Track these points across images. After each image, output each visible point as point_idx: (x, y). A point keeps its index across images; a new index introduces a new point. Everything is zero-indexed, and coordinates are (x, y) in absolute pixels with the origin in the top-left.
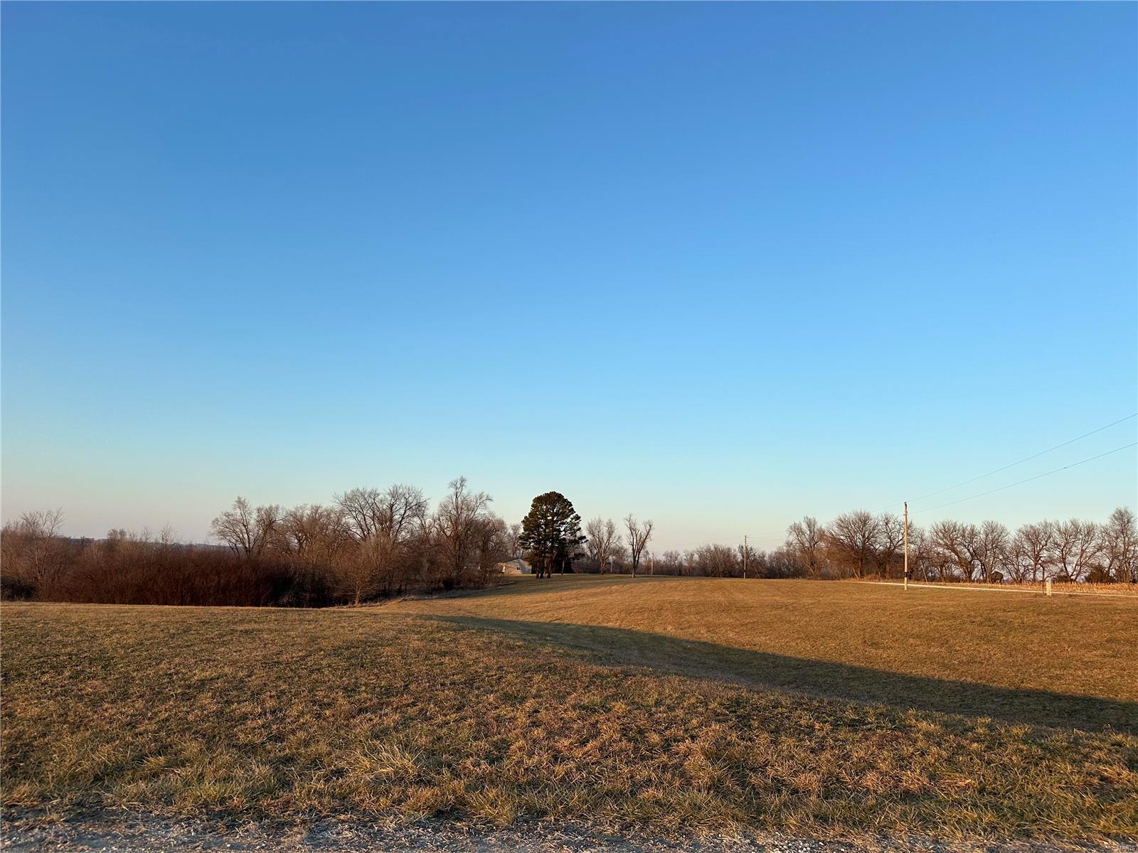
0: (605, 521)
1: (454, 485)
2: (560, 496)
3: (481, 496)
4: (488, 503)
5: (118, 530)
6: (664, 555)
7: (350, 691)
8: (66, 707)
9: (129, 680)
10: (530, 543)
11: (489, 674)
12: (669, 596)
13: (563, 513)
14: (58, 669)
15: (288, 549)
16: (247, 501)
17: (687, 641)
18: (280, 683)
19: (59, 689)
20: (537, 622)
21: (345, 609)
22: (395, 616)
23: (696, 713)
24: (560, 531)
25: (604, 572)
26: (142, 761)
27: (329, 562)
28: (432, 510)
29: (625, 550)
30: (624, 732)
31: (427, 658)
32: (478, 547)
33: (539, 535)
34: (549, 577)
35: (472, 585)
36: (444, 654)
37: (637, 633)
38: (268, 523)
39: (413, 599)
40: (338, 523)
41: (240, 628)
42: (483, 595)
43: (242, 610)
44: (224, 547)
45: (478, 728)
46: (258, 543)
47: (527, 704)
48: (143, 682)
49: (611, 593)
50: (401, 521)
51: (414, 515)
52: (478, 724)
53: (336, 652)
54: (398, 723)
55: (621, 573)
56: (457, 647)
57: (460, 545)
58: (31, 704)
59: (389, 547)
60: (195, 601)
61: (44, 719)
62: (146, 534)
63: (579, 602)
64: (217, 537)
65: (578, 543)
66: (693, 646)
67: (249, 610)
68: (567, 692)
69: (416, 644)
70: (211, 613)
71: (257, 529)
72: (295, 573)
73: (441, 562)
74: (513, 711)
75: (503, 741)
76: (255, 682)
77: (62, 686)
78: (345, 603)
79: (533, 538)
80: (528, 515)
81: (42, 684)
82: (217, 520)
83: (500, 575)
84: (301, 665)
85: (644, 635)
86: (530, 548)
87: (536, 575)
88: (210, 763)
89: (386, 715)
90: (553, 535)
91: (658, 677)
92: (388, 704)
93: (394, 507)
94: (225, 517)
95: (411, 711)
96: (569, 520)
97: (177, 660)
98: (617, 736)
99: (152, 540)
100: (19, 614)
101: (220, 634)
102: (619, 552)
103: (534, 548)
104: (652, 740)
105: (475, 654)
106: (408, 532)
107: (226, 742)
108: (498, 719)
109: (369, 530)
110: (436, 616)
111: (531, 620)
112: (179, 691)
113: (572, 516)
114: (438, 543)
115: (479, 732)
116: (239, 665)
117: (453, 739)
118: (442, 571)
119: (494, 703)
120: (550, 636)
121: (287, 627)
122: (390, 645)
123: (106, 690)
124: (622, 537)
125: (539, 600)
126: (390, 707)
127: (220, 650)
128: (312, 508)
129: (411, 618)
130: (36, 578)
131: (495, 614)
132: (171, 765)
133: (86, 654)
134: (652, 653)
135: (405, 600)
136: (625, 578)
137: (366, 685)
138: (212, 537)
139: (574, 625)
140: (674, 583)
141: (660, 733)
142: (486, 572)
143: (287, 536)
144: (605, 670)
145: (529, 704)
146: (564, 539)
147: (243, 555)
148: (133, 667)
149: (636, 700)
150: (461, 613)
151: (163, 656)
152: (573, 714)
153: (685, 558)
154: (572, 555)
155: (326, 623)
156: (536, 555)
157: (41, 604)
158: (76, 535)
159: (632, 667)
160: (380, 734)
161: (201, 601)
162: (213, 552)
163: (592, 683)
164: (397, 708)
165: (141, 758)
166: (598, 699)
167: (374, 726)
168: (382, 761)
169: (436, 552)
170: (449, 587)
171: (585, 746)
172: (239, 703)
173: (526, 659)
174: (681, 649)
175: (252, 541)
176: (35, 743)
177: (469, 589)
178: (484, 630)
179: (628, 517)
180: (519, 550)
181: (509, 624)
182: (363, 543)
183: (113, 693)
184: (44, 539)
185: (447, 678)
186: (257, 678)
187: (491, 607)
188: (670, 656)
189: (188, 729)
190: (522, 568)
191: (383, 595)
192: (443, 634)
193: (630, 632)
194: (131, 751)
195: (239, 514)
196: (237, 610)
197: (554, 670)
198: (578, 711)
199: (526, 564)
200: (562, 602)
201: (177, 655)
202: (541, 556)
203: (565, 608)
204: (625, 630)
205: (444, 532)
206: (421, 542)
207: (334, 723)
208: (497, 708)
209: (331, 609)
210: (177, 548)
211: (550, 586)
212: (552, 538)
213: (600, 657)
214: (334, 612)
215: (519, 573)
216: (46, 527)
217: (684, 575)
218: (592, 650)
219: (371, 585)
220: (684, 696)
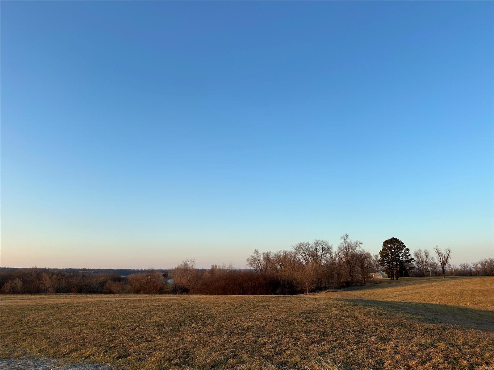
0: (423, 250)
1: (343, 238)
2: (397, 240)
3: (357, 242)
4: (361, 245)
5: (214, 265)
6: (460, 266)
7: (307, 333)
8: (200, 337)
9: (221, 326)
10: (385, 263)
11: (371, 327)
12: (466, 287)
13: (399, 248)
14: (197, 321)
15: (276, 270)
16: (258, 251)
17: (480, 311)
18: (278, 329)
19: (198, 330)
20: (394, 302)
21: (303, 296)
22: (324, 299)
23: (488, 350)
24: (399, 257)
25: (427, 276)
26: (228, 361)
27: (293, 275)
28: (335, 250)
29: (437, 264)
30: (446, 359)
31: (340, 319)
32: (359, 266)
33: (389, 259)
34: (397, 279)
35: (359, 284)
36: (348, 317)
37: (450, 306)
38: (267, 259)
39: (332, 291)
40: (295, 258)
41: (261, 304)
42: (365, 289)
43: (261, 296)
44: (253, 270)
45: (368, 353)
46: (265, 267)
47: (391, 342)
48: (226, 327)
49: (432, 286)
50: (321, 256)
51: (327, 253)
52: (367, 351)
53: (300, 315)
54: (329, 349)
55: (436, 276)
56: (354, 314)
57: (350, 265)
58: (189, 336)
59: (318, 267)
60: (244, 293)
61: (193, 342)
62: (224, 266)
63: (415, 291)
64: (249, 266)
65: (410, 262)
66: (484, 313)
67: (264, 296)
68: (412, 337)
69: (335, 312)
70: (250, 298)
71: (263, 262)
72: (281, 279)
73: (342, 274)
74: (384, 345)
75: (381, 360)
76: (268, 328)
77: (199, 329)
78: (303, 293)
79: (386, 261)
80: (381, 250)
81: (192, 328)
82: (248, 259)
83: (372, 279)
84: (286, 321)
85: (454, 307)
86: (385, 266)
87: (390, 278)
88: (253, 363)
89: (324, 345)
90: (396, 259)
91: (463, 330)
92: (324, 340)
93: (317, 250)
94: (251, 258)
95: (335, 344)
96: (403, 251)
97: (238, 318)
98: (442, 361)
99: (226, 268)
100: (184, 300)
101: (253, 307)
102: (433, 265)
103: (387, 265)
104: (463, 364)
105: (363, 317)
106: (325, 261)
107: (258, 354)
108: (377, 349)
109: (308, 260)
110: (344, 299)
111: (391, 300)
112: (240, 331)
113: (404, 249)
114: (340, 265)
115: (368, 355)
116: (261, 320)
117: (356, 358)
118: (344, 278)
119: (374, 341)
120: (402, 309)
121: (279, 304)
122: (323, 312)
123: (214, 330)
124: (434, 258)
125: (393, 291)
126: (325, 341)
127: (254, 314)
128: (283, 252)
129: (332, 300)
130: (189, 285)
131: (372, 298)
132: (239, 363)
133: (206, 316)
134: (460, 317)
135: (329, 292)
136: (440, 278)
137: (314, 331)
138: (247, 266)
139: (414, 303)
140: (468, 280)
141: (467, 360)
142: (365, 278)
143: (275, 264)
144: (432, 326)
145: (392, 342)
146: (402, 260)
147: (260, 273)
148: (223, 321)
149: (451, 342)
150: (356, 297)
151: (233, 316)
152: (417, 349)
153: (473, 266)
154: (408, 268)
155: (295, 302)
156: (389, 269)
157: (191, 295)
158: (200, 268)
159: (448, 325)
160: (322, 354)
161: (246, 293)
162: (248, 272)
163: (425, 332)
164: (329, 342)
165: (227, 359)
166: (429, 341)
167: (319, 350)
168: (323, 366)
169: (339, 269)
170: (348, 285)
171: (424, 365)
172: (262, 337)
173: (389, 320)
174: (477, 315)
175: (262, 267)
176: (191, 351)
177: (358, 286)
178: (367, 305)
179: (436, 247)
180: (380, 267)
181: (379, 303)
182: (306, 266)
183: (216, 332)
184: (190, 270)
185: (350, 328)
186: (269, 326)
187: (370, 294)
188: (471, 319)
189: (244, 348)
190: (383, 275)
191: (319, 289)
192: (347, 308)
193: (446, 306)
194: (223, 356)
195: (256, 256)
196: (259, 297)
197: (404, 326)
198: (419, 347)
199: (384, 273)
200: (406, 292)
201: (238, 316)
202: (391, 269)
203: (408, 294)
204: (442, 305)
205: (342, 260)
206: (332, 265)
207: (301, 347)
208: (376, 344)
209: (297, 296)
210: (235, 271)
211: (398, 284)
212: (396, 260)
213: (429, 319)
214: (298, 297)
215: (381, 278)
216: (190, 266)
217: (473, 276)
218: (425, 316)
219: (312, 285)
220: (480, 340)
